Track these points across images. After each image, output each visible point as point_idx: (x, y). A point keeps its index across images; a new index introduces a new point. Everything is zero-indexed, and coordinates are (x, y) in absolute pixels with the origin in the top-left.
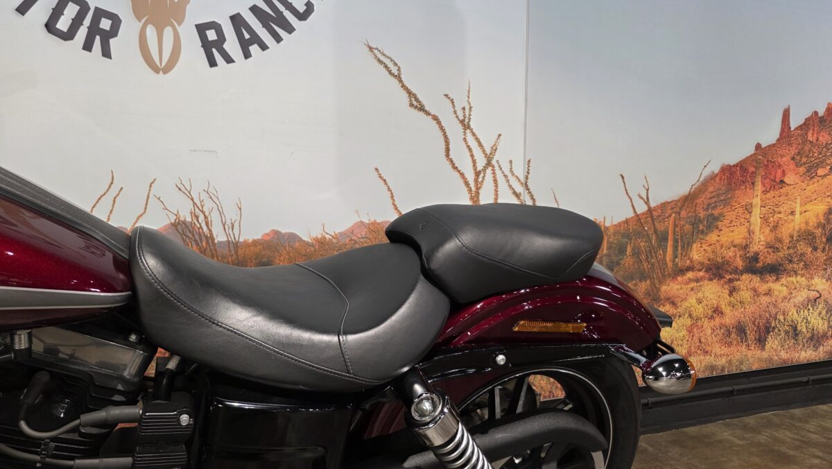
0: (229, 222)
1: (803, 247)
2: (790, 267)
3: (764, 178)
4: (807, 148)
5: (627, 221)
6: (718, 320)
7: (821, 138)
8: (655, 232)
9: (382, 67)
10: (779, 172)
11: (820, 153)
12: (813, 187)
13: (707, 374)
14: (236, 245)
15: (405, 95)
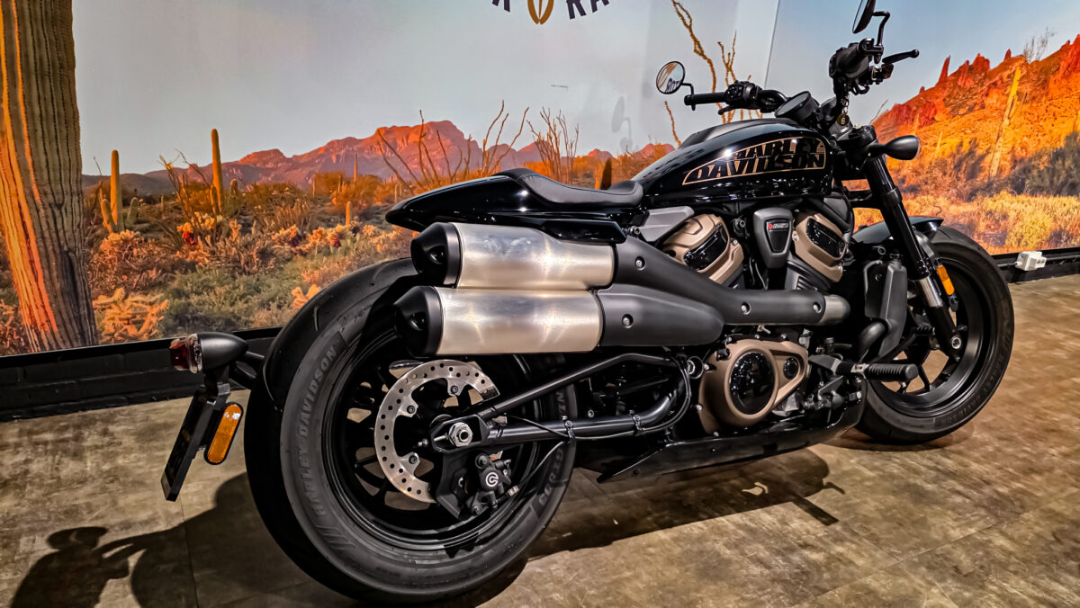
0: (569, 143)
1: (937, 173)
2: (924, 187)
3: (921, 115)
4: (955, 92)
7: (967, 83)
9: (680, 19)
10: (933, 111)
11: (964, 96)
12: (954, 124)
14: (571, 160)
15: (693, 42)
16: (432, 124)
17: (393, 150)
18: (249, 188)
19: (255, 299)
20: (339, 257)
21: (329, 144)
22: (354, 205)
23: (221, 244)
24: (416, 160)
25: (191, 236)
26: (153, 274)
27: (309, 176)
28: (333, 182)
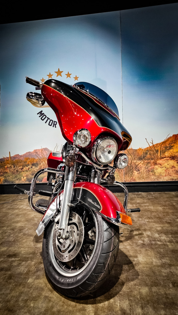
5: (147, 148)
6: (174, 169)
8: (155, 150)
13: (171, 181)
16: (43, 148)
17: (37, 153)
18: (15, 160)
19: (16, 179)
20: (29, 172)
21: (27, 153)
22: (31, 163)
23: (11, 169)
24: (41, 155)
25: (7, 168)
26: (2, 174)
27: (23, 158)
28: (27, 159)
